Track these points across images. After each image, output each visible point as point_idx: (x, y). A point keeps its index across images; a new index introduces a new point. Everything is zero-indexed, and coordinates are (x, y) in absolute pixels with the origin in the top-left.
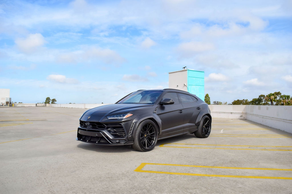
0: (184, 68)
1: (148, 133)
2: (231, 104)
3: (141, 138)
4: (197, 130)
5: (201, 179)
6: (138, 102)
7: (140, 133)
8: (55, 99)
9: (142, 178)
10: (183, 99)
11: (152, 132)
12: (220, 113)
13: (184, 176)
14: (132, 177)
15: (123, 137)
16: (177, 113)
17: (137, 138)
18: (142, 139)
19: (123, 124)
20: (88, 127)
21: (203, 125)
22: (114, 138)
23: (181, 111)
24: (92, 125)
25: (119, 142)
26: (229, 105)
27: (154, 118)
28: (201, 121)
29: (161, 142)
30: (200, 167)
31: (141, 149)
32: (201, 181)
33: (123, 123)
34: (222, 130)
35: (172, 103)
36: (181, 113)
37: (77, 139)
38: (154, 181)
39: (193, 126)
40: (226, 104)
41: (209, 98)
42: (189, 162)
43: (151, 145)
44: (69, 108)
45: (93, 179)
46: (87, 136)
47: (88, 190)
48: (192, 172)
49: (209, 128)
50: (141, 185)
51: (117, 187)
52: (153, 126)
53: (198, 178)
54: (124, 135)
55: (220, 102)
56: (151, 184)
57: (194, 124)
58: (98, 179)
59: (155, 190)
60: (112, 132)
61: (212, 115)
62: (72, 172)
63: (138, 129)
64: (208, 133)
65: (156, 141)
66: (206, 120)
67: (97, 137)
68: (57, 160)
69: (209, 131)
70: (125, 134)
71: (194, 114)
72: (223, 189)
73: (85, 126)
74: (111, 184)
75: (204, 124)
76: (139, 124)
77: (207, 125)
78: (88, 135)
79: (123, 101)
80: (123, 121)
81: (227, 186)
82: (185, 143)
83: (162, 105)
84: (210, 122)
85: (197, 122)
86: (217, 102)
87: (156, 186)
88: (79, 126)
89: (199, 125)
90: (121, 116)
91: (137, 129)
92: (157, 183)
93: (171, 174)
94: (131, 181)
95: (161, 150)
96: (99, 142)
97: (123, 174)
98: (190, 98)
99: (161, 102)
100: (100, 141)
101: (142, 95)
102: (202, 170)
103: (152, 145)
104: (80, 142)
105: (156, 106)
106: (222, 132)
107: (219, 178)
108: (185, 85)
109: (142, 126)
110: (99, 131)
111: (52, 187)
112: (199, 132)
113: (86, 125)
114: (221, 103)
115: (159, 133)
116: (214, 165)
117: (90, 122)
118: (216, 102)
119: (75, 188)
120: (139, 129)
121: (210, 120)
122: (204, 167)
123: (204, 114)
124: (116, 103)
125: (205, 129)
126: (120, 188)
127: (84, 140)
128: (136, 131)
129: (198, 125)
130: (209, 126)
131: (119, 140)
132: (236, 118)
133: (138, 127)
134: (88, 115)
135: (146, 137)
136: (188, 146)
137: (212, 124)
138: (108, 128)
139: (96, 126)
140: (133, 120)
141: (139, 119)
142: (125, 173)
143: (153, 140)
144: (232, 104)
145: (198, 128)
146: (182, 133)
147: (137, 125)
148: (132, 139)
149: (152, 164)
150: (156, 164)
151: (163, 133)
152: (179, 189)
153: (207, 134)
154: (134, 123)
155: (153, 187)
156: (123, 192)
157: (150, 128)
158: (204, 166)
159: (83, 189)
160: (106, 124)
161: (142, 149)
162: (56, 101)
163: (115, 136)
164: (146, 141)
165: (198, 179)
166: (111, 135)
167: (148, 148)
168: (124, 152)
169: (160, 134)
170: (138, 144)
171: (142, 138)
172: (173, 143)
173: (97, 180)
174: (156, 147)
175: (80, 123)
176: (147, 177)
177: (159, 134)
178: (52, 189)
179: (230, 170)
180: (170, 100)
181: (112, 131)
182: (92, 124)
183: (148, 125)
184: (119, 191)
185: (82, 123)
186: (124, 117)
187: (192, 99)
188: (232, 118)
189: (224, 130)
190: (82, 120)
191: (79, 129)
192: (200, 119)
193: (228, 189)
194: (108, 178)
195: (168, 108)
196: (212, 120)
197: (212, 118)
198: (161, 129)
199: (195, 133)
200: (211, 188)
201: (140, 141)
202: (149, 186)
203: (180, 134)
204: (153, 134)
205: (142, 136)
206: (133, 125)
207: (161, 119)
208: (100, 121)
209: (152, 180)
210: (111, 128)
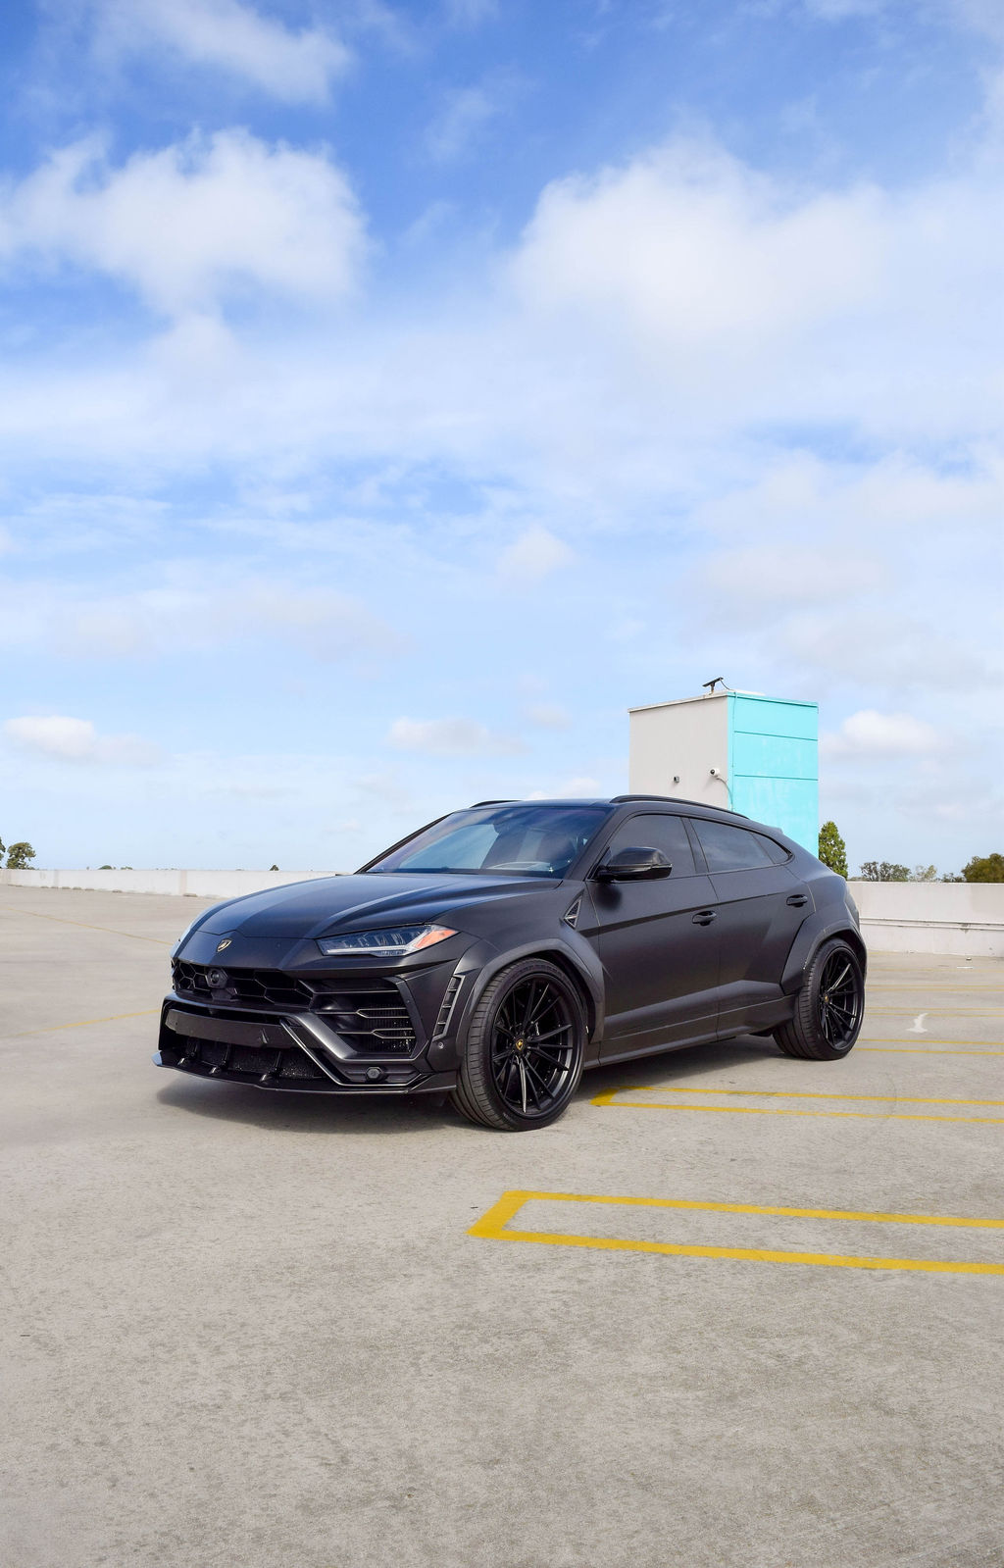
0: (712, 684)
1: (533, 1030)
2: (959, 880)
3: (496, 1059)
4: (787, 1015)
5: (830, 1281)
6: (476, 863)
7: (491, 1029)
8: (26, 845)
9: (512, 1270)
10: (716, 849)
11: (553, 1027)
12: (902, 924)
13: (733, 1266)
14: (459, 1266)
15: (402, 1051)
16: (687, 925)
17: (475, 1057)
18: (502, 1061)
19: (401, 981)
20: (215, 997)
21: (821, 992)
22: (357, 1057)
23: (704, 914)
24: (237, 985)
25: (381, 1079)
26: (946, 881)
27: (564, 948)
28: (810, 966)
29: (602, 1079)
30: (819, 1219)
31: (496, 1117)
32: (826, 1295)
33: (402, 976)
34: (922, 1015)
35: (660, 873)
36: (705, 923)
37: (160, 1062)
38: (576, 1287)
39: (771, 995)
40: (928, 875)
41: (841, 842)
42: (759, 1187)
43: (548, 1095)
44: (103, 892)
45: (252, 1276)
46: (213, 1042)
47: (231, 1333)
48: (775, 1242)
49: (855, 1007)
50: (508, 1309)
51: (382, 1320)
52: (562, 993)
53: (814, 1276)
54: (408, 1039)
55: (896, 868)
56: (565, 1304)
57: (777, 985)
58: (278, 1277)
59: (584, 1340)
60: (345, 1023)
61: (866, 934)
62: (139, 1237)
63: (482, 1007)
64: (849, 1033)
65: (576, 1073)
66: (836, 962)
67: (266, 1052)
68: (57, 1172)
69: (853, 1020)
70: (412, 1033)
71: (774, 932)
72: (950, 1338)
73: (204, 992)
74: (351, 1304)
75: (826, 981)
76: (488, 985)
77: (839, 990)
78: (217, 1039)
79: (398, 857)
80: (403, 963)
81: (969, 1320)
82: (727, 1086)
83: (606, 884)
84: (856, 971)
85: (789, 971)
86: (885, 866)
87: (593, 1319)
88: (167, 989)
89: (797, 992)
90: (395, 937)
91: (475, 1010)
92: (596, 1301)
93: (664, 1255)
94: (455, 1286)
95: (600, 1125)
96: (275, 1076)
97: (409, 1250)
98: (753, 844)
99: (600, 868)
100: (280, 1070)
101: (496, 829)
102: (829, 1235)
103: (554, 1094)
104: (174, 1076)
105: (576, 886)
106: (922, 1030)
107: (922, 1279)
108: (717, 778)
109: (501, 990)
110: (275, 1020)
111: (39, 1312)
112: (797, 1024)
113: (205, 986)
114: (906, 871)
115: (592, 1029)
116: (891, 1206)
117: (230, 971)
118: (879, 868)
119: (160, 1320)
120: (488, 1009)
121: (857, 962)
122: (839, 1215)
123: (825, 933)
124: (364, 870)
125: (830, 1013)
126: (399, 1325)
127: (195, 1066)
128: (472, 1018)
129: (793, 988)
130: (851, 993)
131: (383, 1066)
132: (989, 953)
133: (485, 1000)
134: (219, 935)
135: (525, 1051)
136: (742, 1102)
137: (869, 983)
138: (323, 1001)
139: (261, 991)
140: (455, 961)
141: (488, 954)
142: (421, 1244)
143: (561, 1069)
144: (962, 875)
145: (792, 1005)
146: (713, 1035)
147: (478, 988)
148: (451, 1063)
149: (560, 1196)
150: (579, 1198)
151: (611, 1029)
152: (713, 1335)
153: (840, 1037)
154: (460, 979)
155: (576, 1319)
156: (418, 1348)
157: (545, 1004)
158: (838, 1209)
159: (205, 1326)
160: (312, 982)
161: (502, 1117)
162: (31, 854)
163: (361, 1044)
164: (523, 1073)
165: (811, 1279)
166: (338, 1039)
167: (532, 1112)
168: (406, 1130)
169: (595, 1039)
170: (481, 1090)
171: (502, 1056)
172: (663, 1085)
173: (278, 1281)
174: (573, 1107)
175: (177, 976)
176: (538, 1268)
177: (590, 1036)
178: (39, 1324)
179: (978, 1237)
180: (648, 854)
181: (345, 1015)
182: (240, 978)
183: (534, 987)
184: (397, 1343)
185: (184, 973)
186: (412, 946)
187: (762, 847)
188: (969, 954)
189: (928, 1018)
190: (187, 957)
191: (168, 1005)
192: (804, 958)
193: (974, 1336)
194: (334, 1268)
195: (637, 899)
196: (869, 960)
197: (868, 952)
198: (600, 1008)
199: (777, 1030)
200: (884, 1329)
201: (490, 1070)
202: (555, 1317)
203: (703, 1037)
204: (558, 1035)
205: (500, 1048)
206: (456, 986)
207: (601, 960)
208: (281, 967)
209: (564, 1285)
210: (341, 1005)
